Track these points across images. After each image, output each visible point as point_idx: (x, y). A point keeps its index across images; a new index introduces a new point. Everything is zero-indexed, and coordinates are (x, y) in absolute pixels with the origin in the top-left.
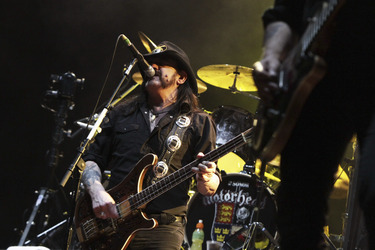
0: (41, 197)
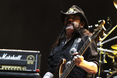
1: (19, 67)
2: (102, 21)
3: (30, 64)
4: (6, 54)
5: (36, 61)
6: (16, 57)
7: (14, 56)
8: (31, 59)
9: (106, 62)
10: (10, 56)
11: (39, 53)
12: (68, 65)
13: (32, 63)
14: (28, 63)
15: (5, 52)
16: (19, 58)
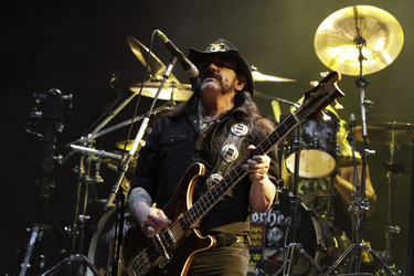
0: (35, 235)
9: (102, 181)
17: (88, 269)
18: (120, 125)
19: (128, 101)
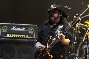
1: (23, 36)
2: (79, 15)
3: (31, 33)
4: (15, 27)
5: (35, 31)
6: (22, 29)
7: (20, 28)
8: (31, 30)
9: (80, 32)
10: (17, 28)
11: (37, 26)
12: (53, 41)
13: (32, 33)
14: (30, 33)
15: (14, 26)
16: (23, 29)
17: (77, 58)
18: (85, 16)
19: (87, 9)
